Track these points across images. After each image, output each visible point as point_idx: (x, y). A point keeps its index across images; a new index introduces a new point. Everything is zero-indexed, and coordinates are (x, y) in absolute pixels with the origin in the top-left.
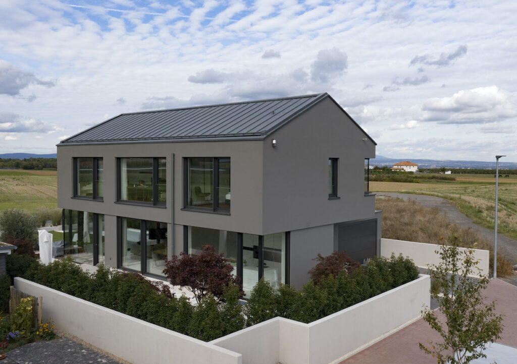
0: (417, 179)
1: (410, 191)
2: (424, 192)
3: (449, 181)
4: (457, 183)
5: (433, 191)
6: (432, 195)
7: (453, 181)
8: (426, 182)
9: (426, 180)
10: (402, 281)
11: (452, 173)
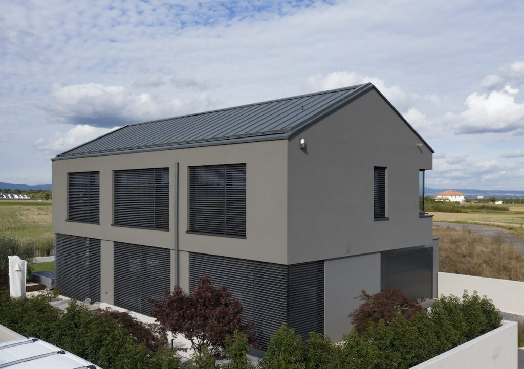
0: (466, 209)
1: (461, 220)
2: (477, 222)
3: (502, 211)
4: (512, 213)
5: (487, 221)
6: (487, 225)
7: (507, 211)
8: (476, 212)
9: (476, 210)
10: (480, 329)
11: (503, 203)
